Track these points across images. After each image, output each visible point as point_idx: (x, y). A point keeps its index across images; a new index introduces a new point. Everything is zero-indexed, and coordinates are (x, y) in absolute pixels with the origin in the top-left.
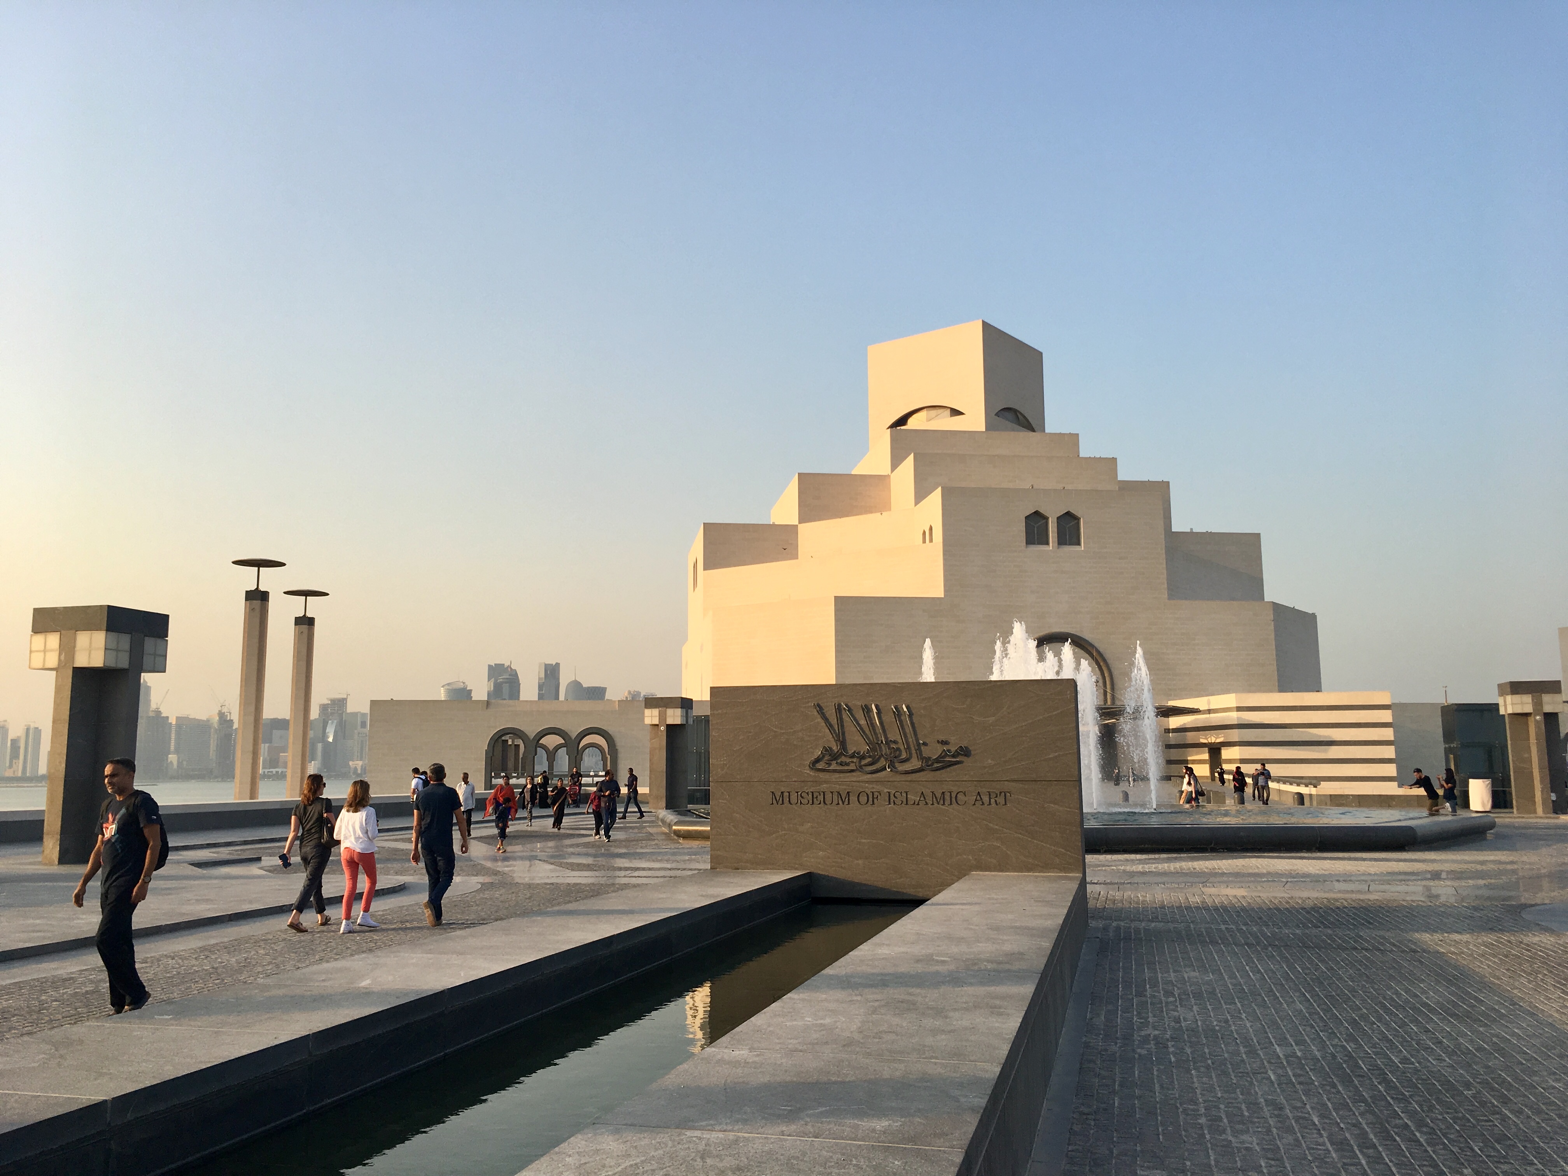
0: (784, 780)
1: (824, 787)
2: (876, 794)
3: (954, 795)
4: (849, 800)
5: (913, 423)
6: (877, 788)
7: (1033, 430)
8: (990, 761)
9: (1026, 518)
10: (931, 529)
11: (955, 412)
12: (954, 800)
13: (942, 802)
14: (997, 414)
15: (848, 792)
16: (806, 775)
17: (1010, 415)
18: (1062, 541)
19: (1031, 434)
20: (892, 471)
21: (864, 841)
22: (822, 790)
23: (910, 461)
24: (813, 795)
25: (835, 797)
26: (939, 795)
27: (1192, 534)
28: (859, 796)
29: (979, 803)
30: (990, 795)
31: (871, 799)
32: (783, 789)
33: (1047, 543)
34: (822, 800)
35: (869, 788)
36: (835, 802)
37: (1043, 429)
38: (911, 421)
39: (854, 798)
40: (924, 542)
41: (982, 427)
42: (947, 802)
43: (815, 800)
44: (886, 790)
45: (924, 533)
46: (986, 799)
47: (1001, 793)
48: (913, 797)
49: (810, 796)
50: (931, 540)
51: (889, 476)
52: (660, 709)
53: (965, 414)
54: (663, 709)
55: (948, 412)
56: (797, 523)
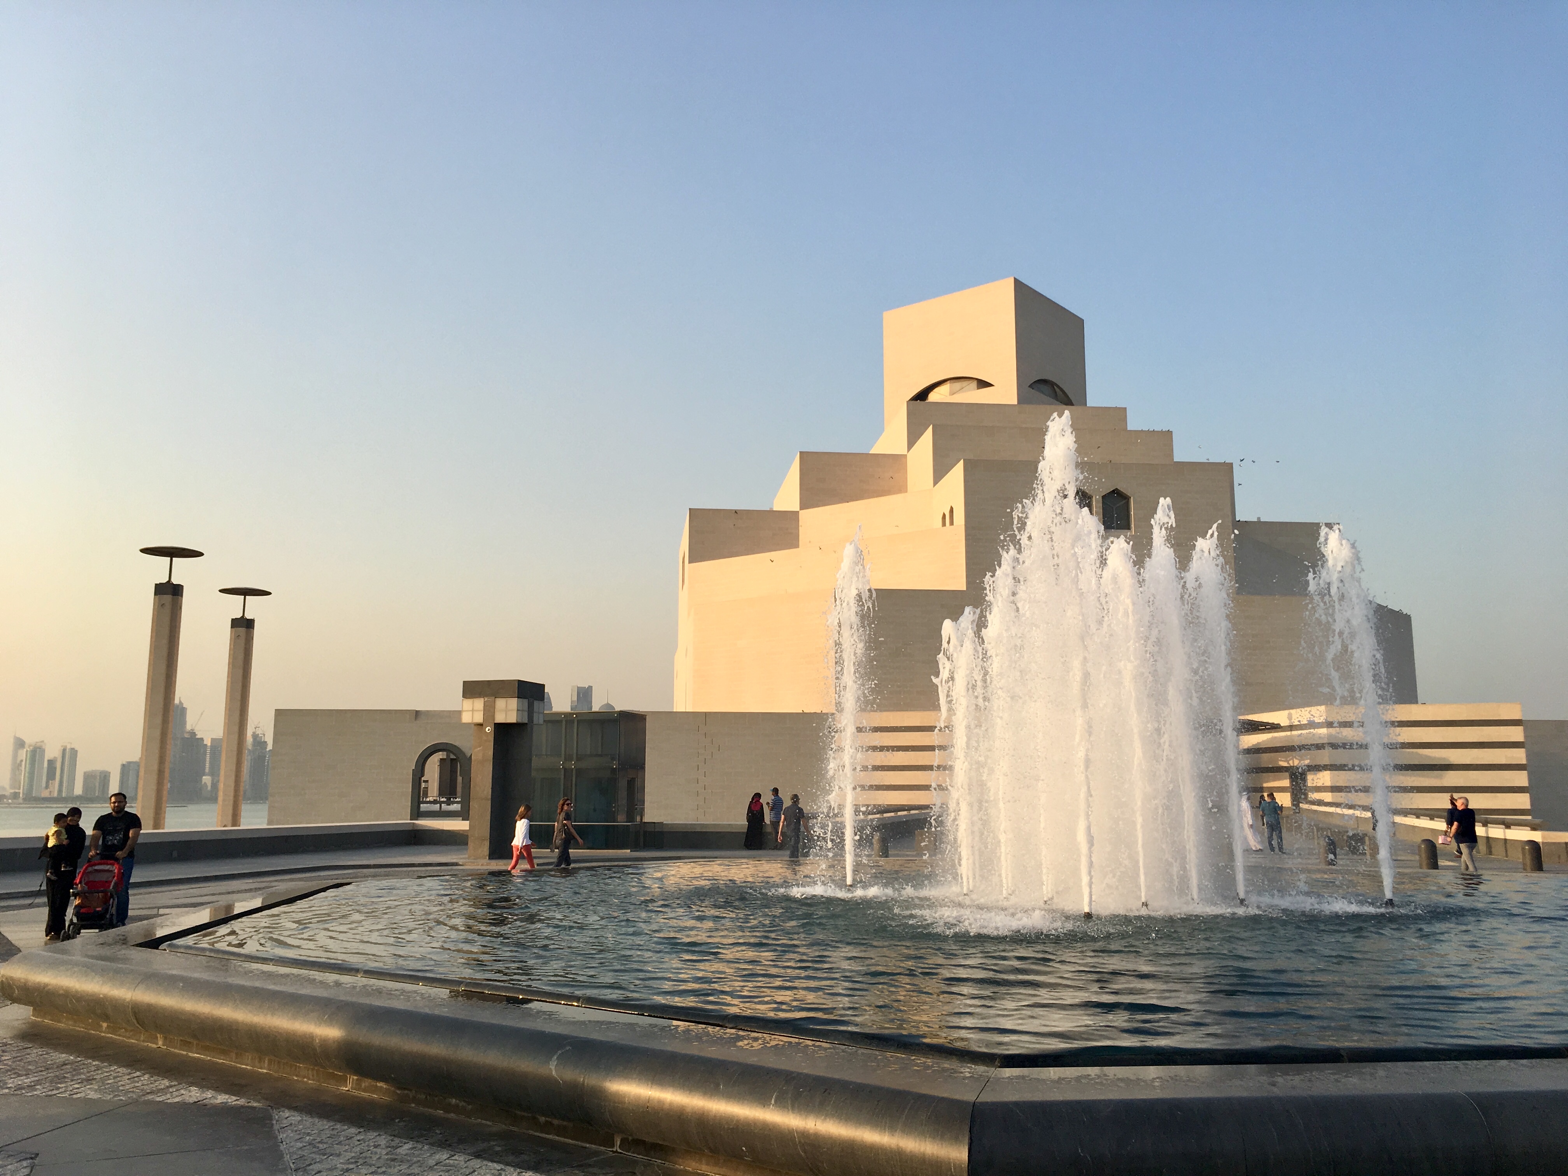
5: (933, 397)
7: (1073, 404)
10: (952, 509)
11: (983, 384)
14: (1030, 387)
17: (1043, 386)
18: (1109, 523)
19: (1071, 407)
20: (909, 448)
27: (1259, 523)
38: (933, 393)
40: (944, 524)
41: (1014, 400)
45: (944, 515)
50: (952, 523)
51: (906, 455)
52: (486, 699)
53: (992, 385)
54: (491, 699)
55: (974, 384)
56: (798, 510)
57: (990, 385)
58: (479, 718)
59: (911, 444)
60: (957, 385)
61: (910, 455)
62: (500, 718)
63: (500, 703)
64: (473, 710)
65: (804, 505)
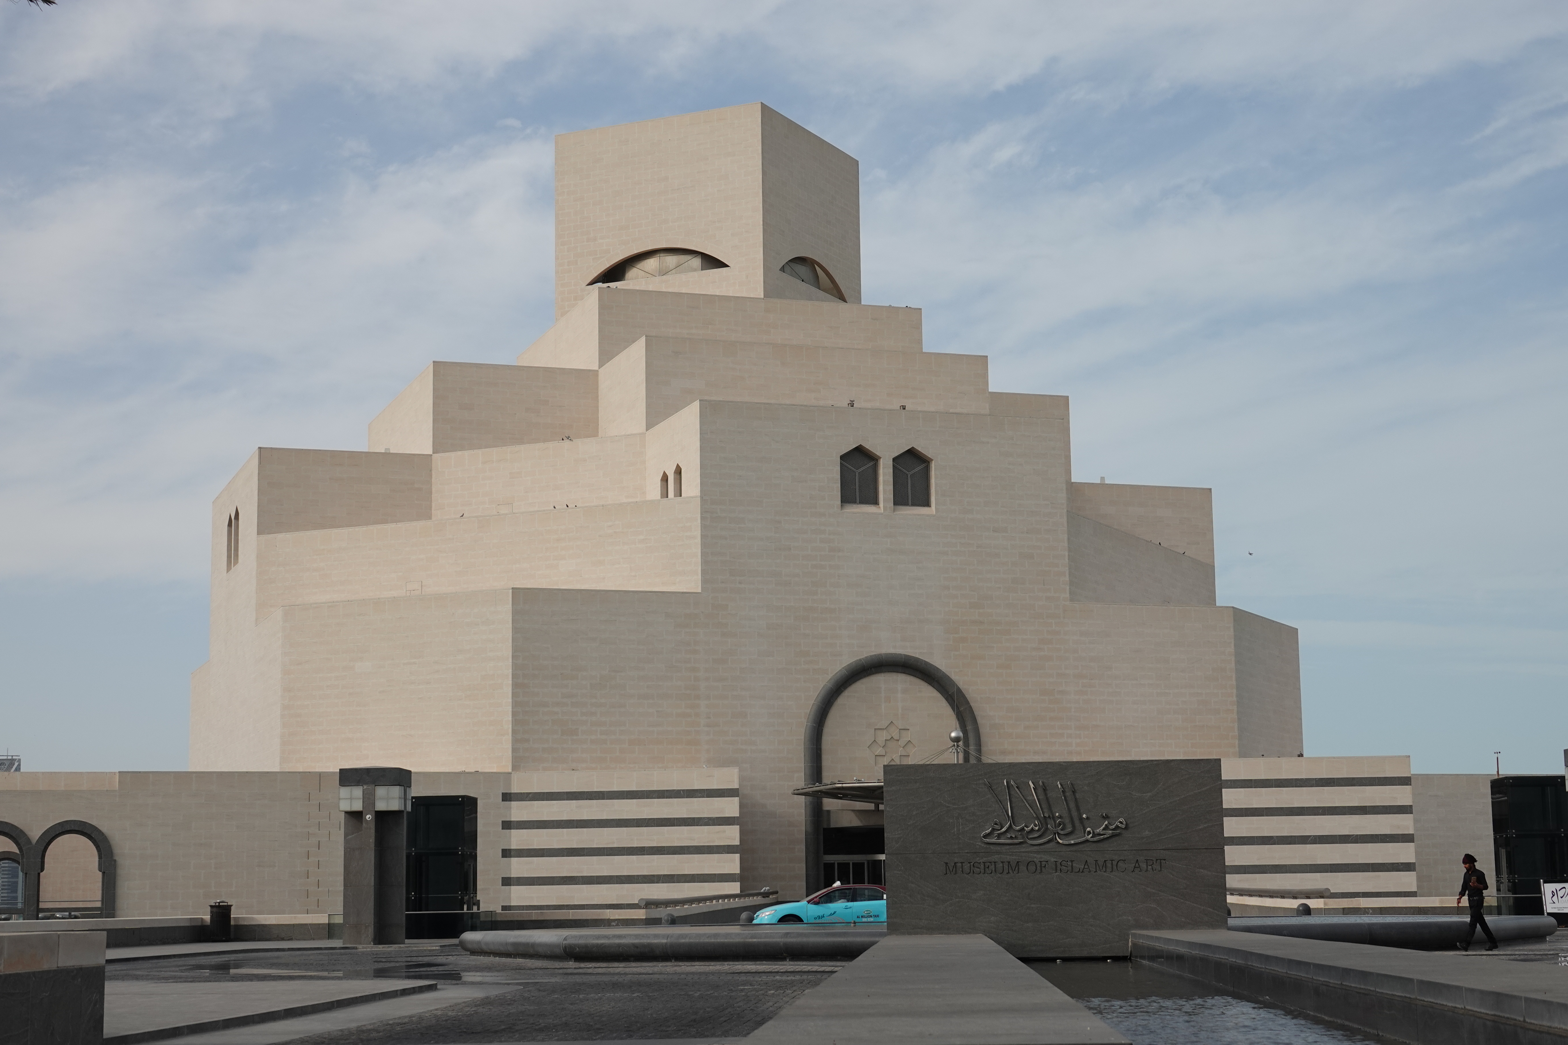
0: (957, 851)
1: (996, 858)
2: (1044, 863)
3: (1115, 863)
4: (1018, 869)
5: (634, 280)
6: (1045, 857)
7: (845, 301)
8: (1147, 832)
9: (842, 457)
10: (678, 471)
11: (712, 262)
12: (1115, 867)
13: (1104, 869)
14: (783, 269)
15: (1018, 862)
16: (978, 847)
17: (802, 269)
18: (900, 499)
19: (842, 305)
20: (601, 365)
21: (1033, 906)
22: (993, 860)
23: (637, 352)
24: (984, 865)
25: (1006, 867)
26: (1101, 863)
27: (1102, 486)
28: (1028, 864)
29: (1137, 870)
30: (1147, 862)
31: (1039, 868)
32: (956, 860)
33: (875, 502)
34: (994, 869)
35: (1037, 858)
36: (1006, 871)
37: (859, 299)
38: (633, 273)
39: (1023, 868)
40: (665, 494)
41: (759, 292)
42: (1109, 870)
43: (987, 869)
44: (1053, 860)
45: (665, 478)
46: (1144, 866)
47: (1157, 860)
48: (1077, 866)
49: (982, 866)
50: (678, 492)
51: (595, 373)
52: (365, 787)
53: (728, 266)
54: (371, 787)
55: (697, 262)
56: (429, 451)
57: (723, 265)
58: (358, 806)
59: (606, 355)
60: (671, 260)
61: (601, 371)
62: (381, 806)
63: (381, 791)
64: (351, 799)
65: (438, 447)
